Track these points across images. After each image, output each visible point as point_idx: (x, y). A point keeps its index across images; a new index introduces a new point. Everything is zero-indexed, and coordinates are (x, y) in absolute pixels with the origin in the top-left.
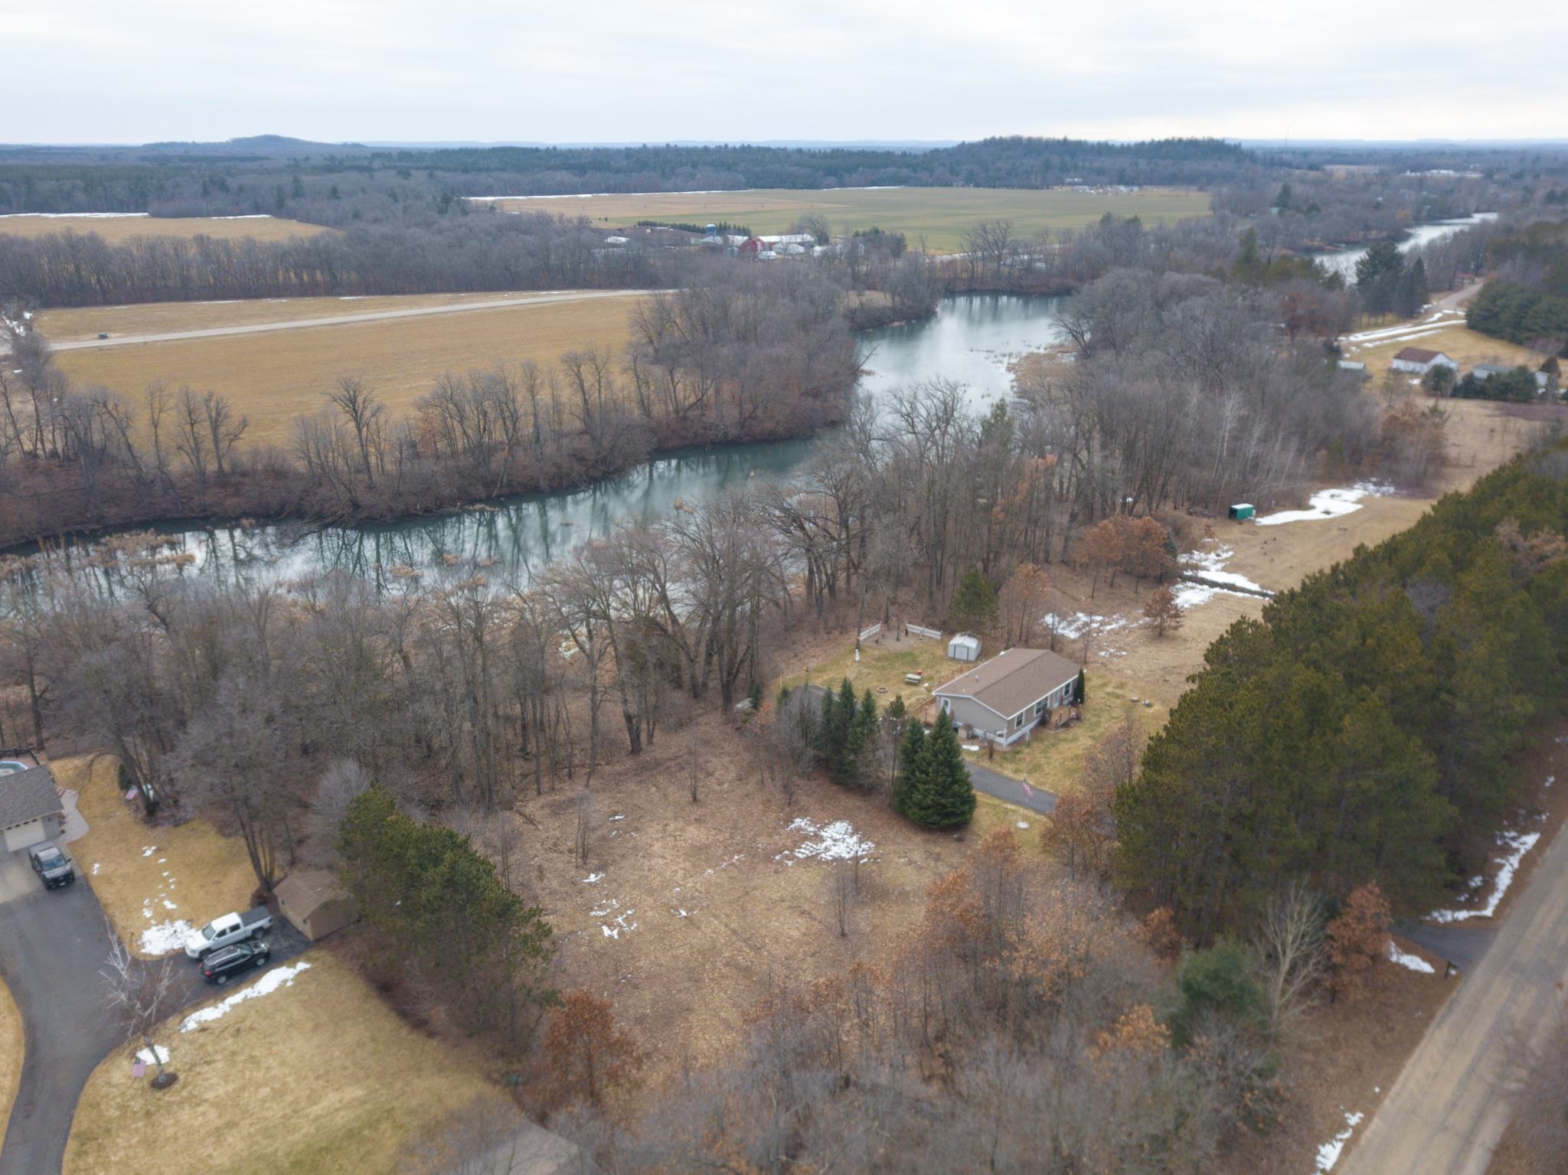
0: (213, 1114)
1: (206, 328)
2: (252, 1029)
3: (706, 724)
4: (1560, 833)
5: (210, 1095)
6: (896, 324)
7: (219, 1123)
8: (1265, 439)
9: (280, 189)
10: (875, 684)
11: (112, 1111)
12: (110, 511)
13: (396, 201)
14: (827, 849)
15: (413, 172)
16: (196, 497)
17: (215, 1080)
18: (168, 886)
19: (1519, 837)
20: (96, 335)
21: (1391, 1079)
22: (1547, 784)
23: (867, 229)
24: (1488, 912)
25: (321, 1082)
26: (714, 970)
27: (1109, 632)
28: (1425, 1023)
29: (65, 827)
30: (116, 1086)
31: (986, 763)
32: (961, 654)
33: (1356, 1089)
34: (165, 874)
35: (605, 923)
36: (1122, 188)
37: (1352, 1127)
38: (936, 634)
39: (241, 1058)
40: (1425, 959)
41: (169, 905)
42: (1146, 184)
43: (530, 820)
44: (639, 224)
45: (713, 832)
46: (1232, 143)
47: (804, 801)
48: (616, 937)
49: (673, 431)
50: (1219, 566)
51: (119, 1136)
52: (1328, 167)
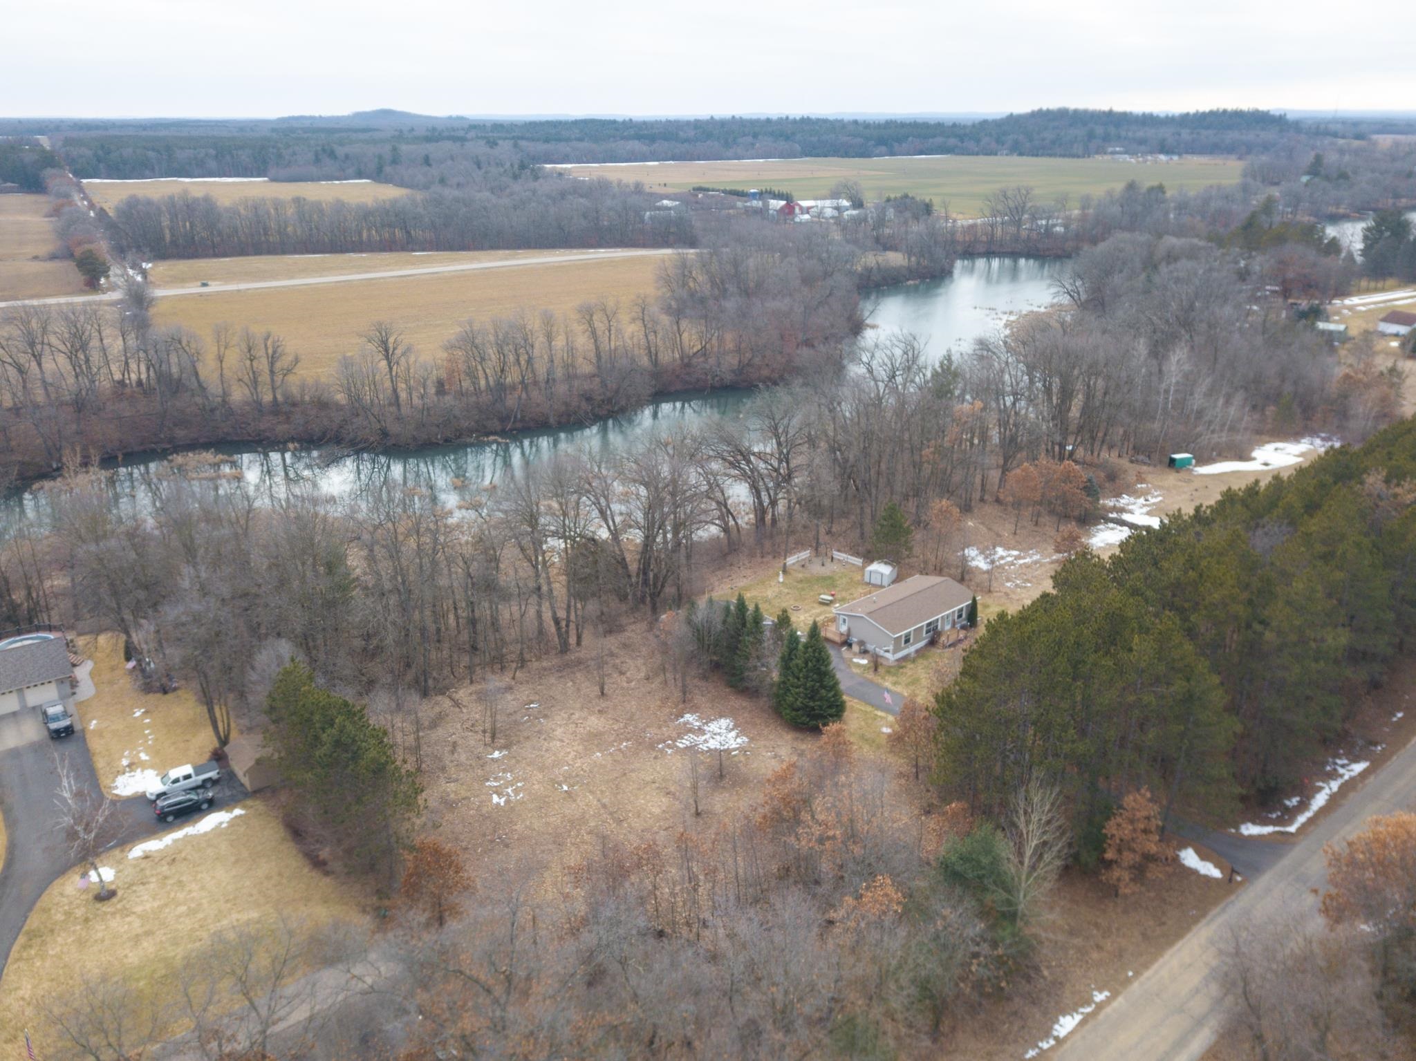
0: (137, 923)
1: (292, 278)
2: (185, 859)
3: (633, 631)
4: (1389, 763)
5: (139, 909)
6: (911, 282)
7: (139, 931)
8: (1211, 392)
9: (380, 157)
10: (792, 602)
11: (59, 915)
12: (180, 433)
13: (479, 168)
14: (706, 741)
15: (500, 142)
16: (252, 424)
17: (146, 898)
18: (147, 741)
19: (1348, 765)
20: (199, 284)
21: (1146, 966)
22: (1395, 719)
23: (899, 195)
24: (1292, 829)
25: (229, 905)
26: (577, 836)
27: (1021, 565)
28: (1196, 920)
29: (77, 690)
30: (68, 896)
31: (870, 675)
32: (876, 580)
33: (1112, 972)
34: (147, 732)
35: (496, 792)
36: (1163, 157)
37: (1096, 1003)
38: (858, 561)
39: (170, 882)
40: (1216, 866)
41: (143, 756)
42: (1187, 153)
43: (457, 704)
44: (694, 189)
45: (611, 722)
46: (1277, 114)
47: (698, 699)
48: (502, 804)
49: (678, 376)
50: (1145, 510)
51: (59, 936)
52: (1375, 137)
